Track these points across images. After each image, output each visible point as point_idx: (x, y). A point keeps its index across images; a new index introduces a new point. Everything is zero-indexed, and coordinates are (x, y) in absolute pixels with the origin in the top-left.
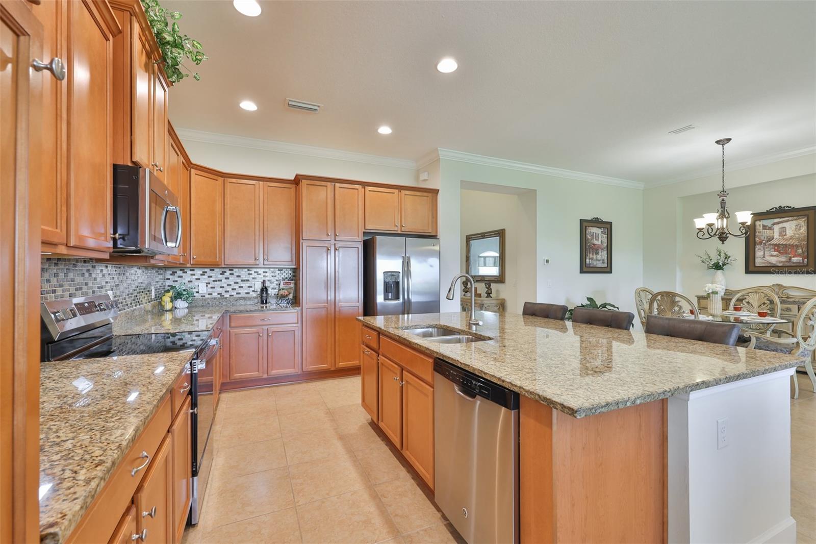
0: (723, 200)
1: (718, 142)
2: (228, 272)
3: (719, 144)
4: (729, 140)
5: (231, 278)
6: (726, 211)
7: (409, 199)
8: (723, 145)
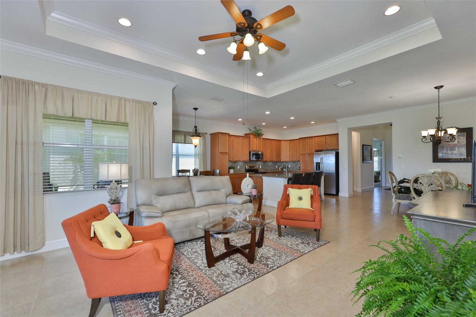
0: (439, 121)
1: (436, 88)
2: (294, 163)
3: (436, 89)
4: (442, 86)
5: (295, 164)
6: (441, 127)
7: (329, 139)
8: (439, 89)
